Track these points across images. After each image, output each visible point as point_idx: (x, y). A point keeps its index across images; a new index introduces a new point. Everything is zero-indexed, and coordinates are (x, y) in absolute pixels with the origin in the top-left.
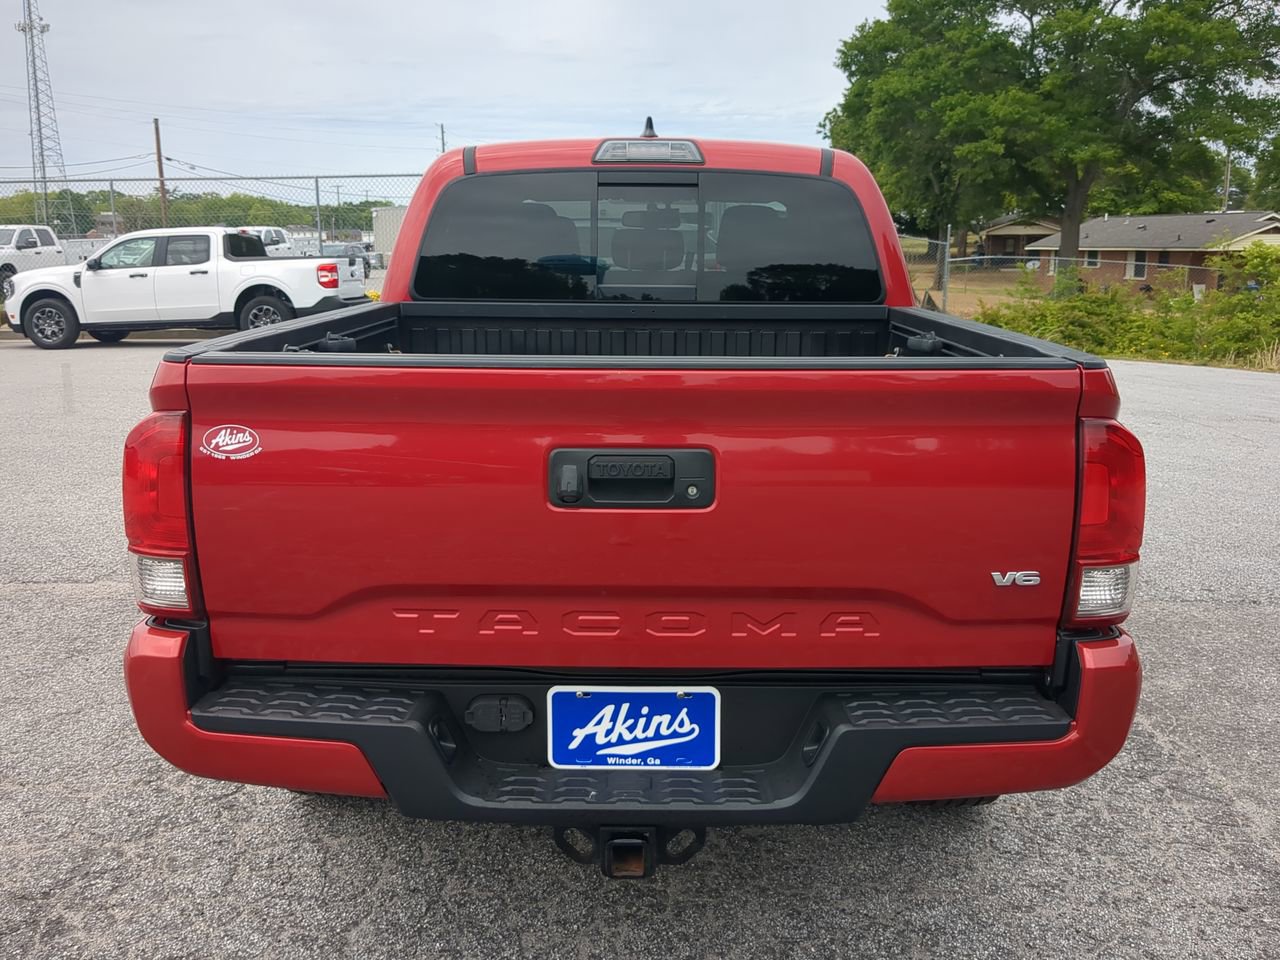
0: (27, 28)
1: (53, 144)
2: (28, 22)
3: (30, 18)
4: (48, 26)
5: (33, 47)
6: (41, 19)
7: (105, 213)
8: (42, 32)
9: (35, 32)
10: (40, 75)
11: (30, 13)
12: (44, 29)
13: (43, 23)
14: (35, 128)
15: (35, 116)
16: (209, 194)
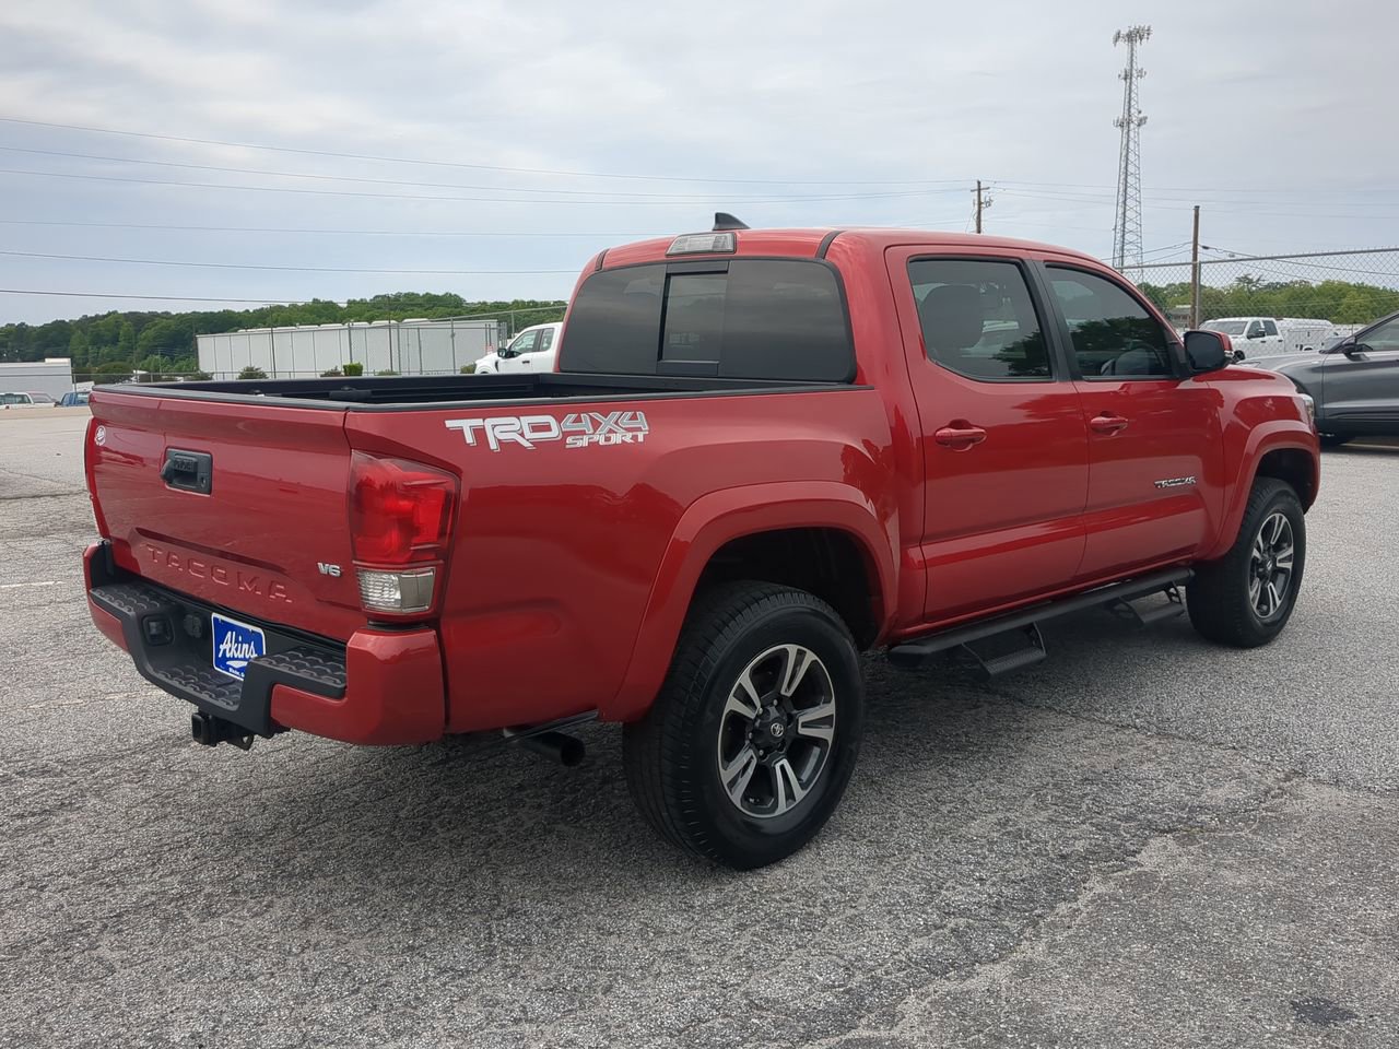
0: (1124, 124)
1: (1135, 237)
2: (1126, 116)
3: (1129, 112)
4: (1146, 118)
5: (1128, 141)
6: (1140, 112)
7: (1181, 306)
8: (1139, 125)
9: (1132, 126)
10: (1131, 169)
11: (1129, 108)
12: (1142, 122)
13: (1141, 116)
14: (1120, 222)
15: (1121, 211)
16: (1296, 282)
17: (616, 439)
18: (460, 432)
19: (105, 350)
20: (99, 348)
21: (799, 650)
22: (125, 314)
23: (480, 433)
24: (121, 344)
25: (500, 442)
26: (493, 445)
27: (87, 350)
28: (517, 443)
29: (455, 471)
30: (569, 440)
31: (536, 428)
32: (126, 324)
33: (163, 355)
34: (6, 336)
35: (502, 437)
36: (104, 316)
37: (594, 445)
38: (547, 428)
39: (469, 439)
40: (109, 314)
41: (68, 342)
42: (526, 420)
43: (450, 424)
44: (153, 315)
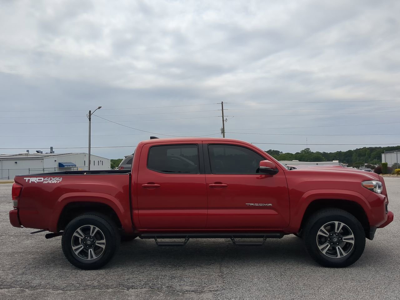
17: (53, 182)
18: (26, 180)
19: (362, 158)
20: (360, 158)
21: (94, 227)
22: (368, 148)
23: (29, 180)
24: (366, 156)
25: (31, 182)
26: (30, 182)
27: (357, 158)
28: (34, 182)
29: (22, 185)
30: (44, 182)
31: (39, 180)
32: (368, 150)
33: (378, 159)
34: (336, 154)
35: (32, 181)
36: (362, 149)
37: (48, 183)
38: (41, 180)
39: (27, 181)
40: (364, 148)
41: (352, 156)
42: (38, 178)
43: (25, 178)
44: (376, 148)
